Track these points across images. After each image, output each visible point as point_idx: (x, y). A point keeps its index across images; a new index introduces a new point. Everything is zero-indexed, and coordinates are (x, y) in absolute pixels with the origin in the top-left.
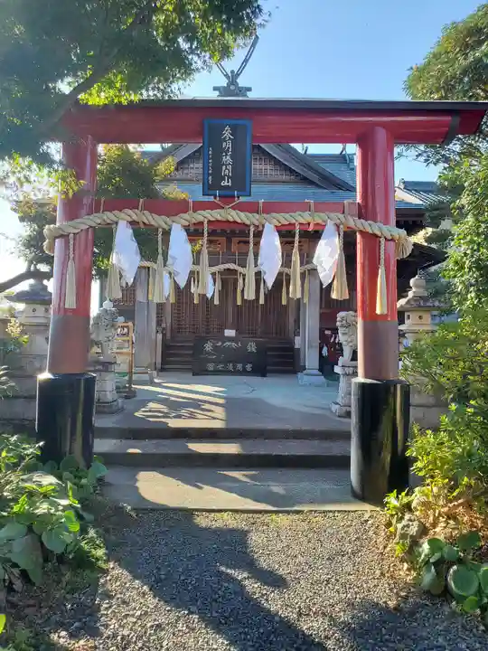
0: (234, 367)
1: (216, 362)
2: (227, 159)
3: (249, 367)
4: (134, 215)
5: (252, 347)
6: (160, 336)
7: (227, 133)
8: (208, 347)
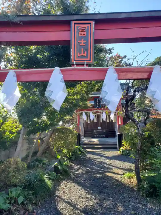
0: (101, 136)
1: (97, 135)
2: (98, 103)
3: (104, 136)
4: (85, 111)
5: (105, 131)
6: (84, 129)
7: (97, 100)
8: (95, 131)
